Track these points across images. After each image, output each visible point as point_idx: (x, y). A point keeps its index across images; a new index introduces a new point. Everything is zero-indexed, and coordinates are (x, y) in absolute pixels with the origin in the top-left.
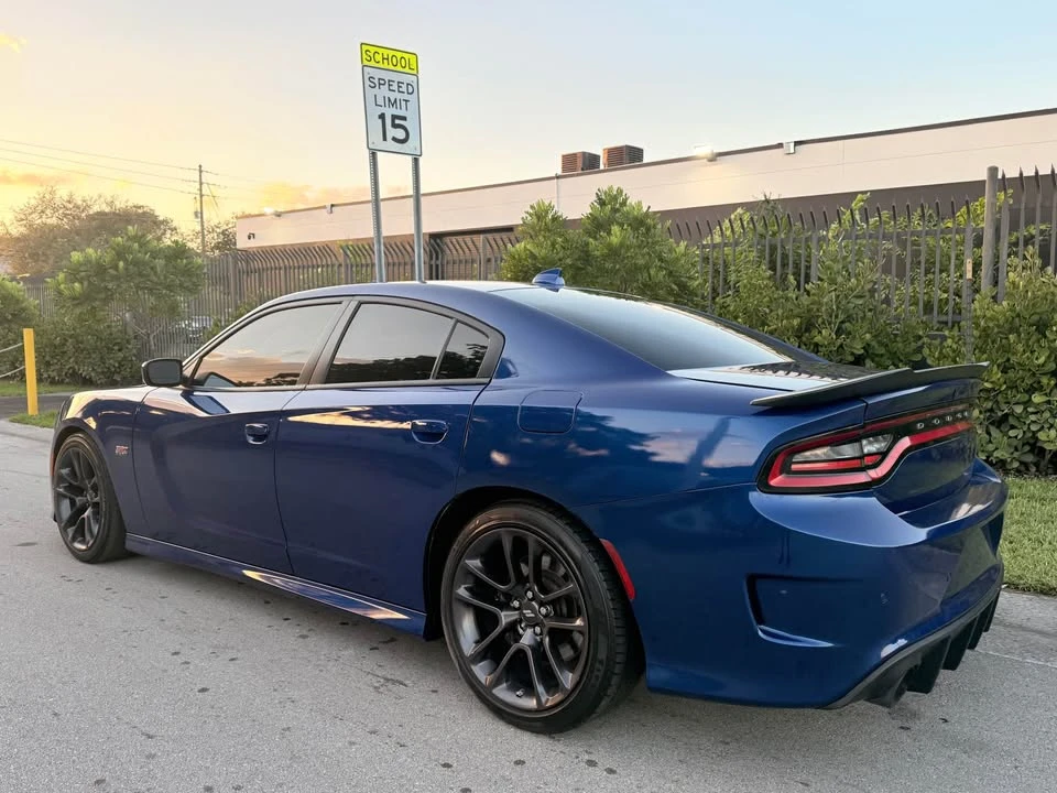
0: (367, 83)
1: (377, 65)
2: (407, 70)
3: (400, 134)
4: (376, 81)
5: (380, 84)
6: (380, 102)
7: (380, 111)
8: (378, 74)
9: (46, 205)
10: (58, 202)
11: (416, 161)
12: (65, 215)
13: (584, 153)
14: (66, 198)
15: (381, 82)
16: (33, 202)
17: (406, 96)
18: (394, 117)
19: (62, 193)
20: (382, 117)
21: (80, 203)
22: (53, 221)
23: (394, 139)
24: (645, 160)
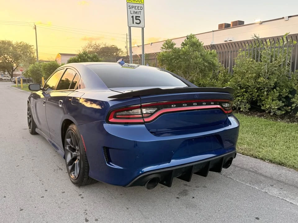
0: (128, 7)
1: (131, 2)
2: (140, 3)
3: (138, 21)
4: (131, 7)
5: (132, 7)
6: (132, 12)
7: (132, 15)
8: (131, 5)
9: (90, 46)
10: (92, 45)
11: (143, 29)
12: (94, 48)
13: (225, 24)
14: (95, 44)
15: (133, 7)
16: (87, 45)
17: (140, 10)
18: (136, 17)
19: (93, 43)
20: (133, 17)
21: (98, 45)
22: (91, 50)
23: (136, 23)
24: (245, 24)
